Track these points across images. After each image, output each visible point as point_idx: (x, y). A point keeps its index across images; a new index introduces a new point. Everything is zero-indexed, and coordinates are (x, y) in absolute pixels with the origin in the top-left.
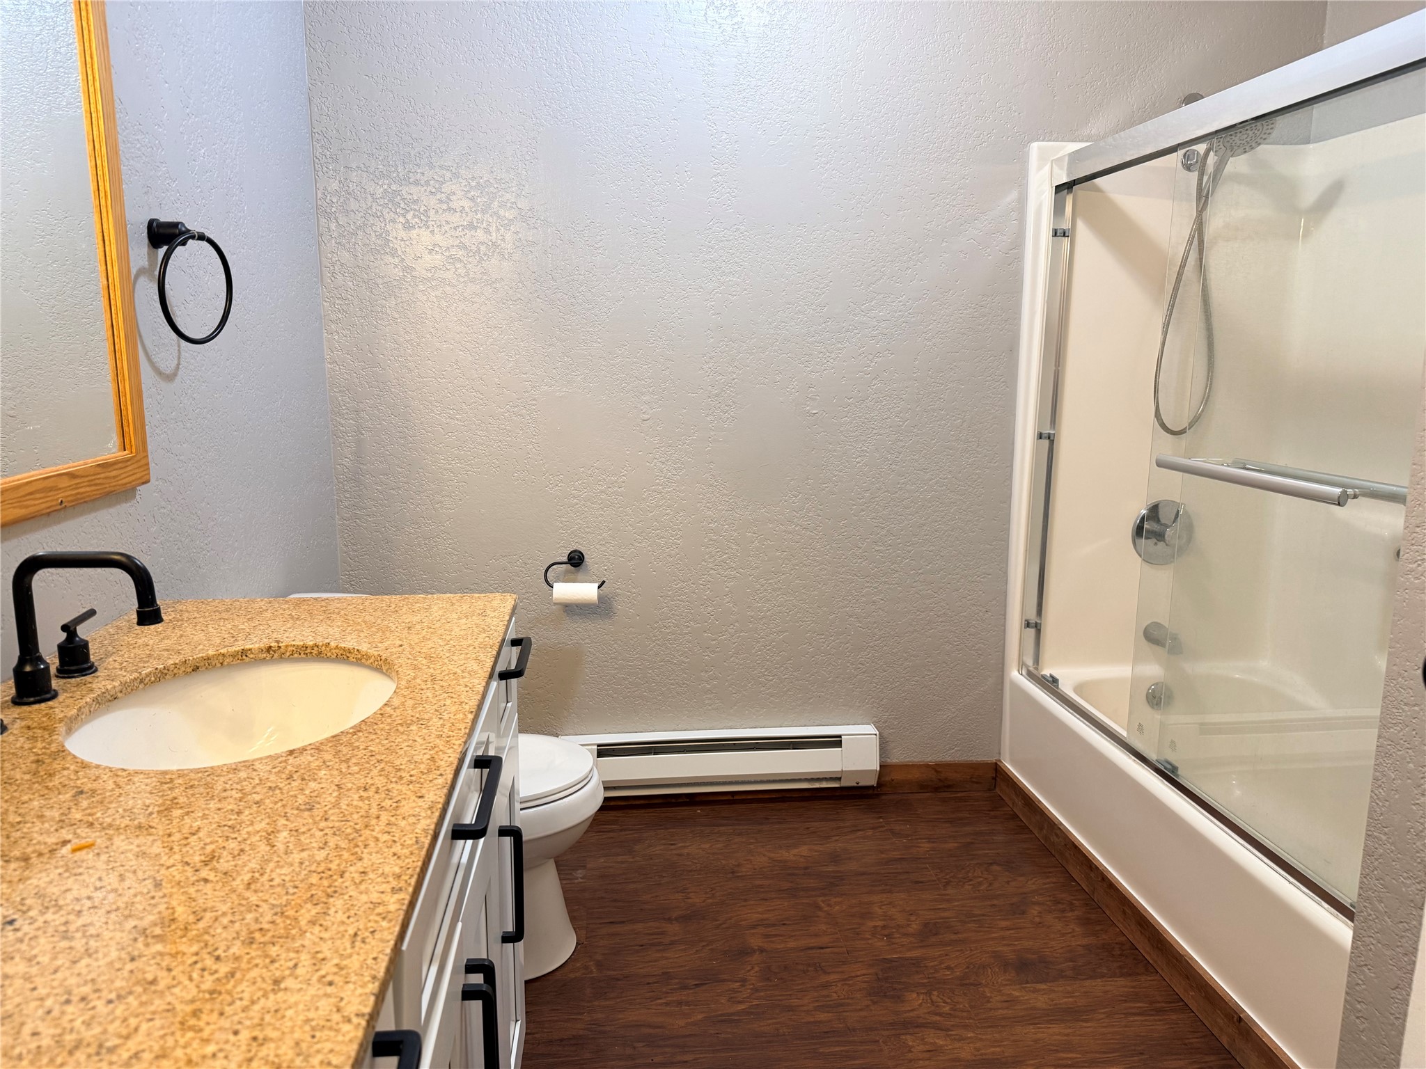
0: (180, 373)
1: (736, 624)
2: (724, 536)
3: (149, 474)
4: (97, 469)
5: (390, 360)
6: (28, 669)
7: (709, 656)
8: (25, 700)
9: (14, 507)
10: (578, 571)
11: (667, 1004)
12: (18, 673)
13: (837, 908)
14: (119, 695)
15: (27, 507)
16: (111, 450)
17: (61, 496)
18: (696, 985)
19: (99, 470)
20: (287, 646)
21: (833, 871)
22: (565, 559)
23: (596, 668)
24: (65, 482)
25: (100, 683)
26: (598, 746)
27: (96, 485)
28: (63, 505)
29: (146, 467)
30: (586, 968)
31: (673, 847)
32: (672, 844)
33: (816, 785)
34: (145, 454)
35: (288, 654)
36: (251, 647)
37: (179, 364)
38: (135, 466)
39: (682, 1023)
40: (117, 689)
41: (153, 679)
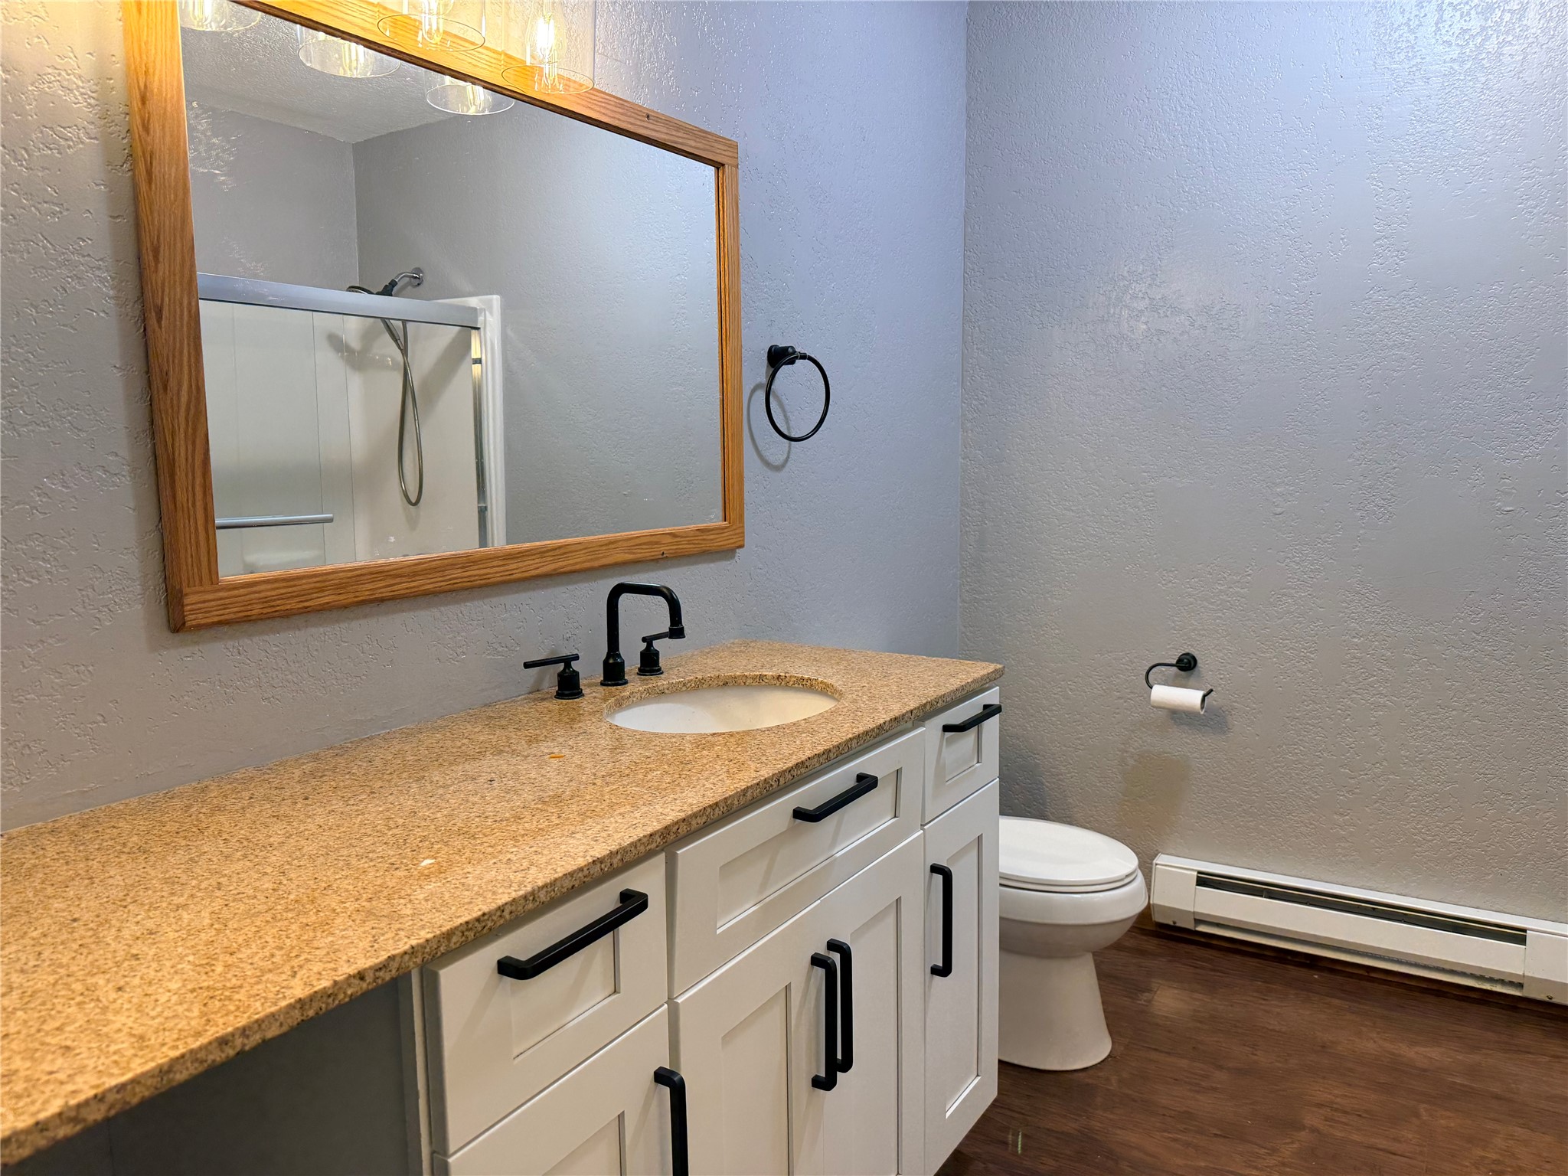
0: (789, 464)
1: (1385, 763)
2: (1373, 654)
3: (743, 540)
4: (697, 532)
5: (1015, 454)
6: (611, 661)
7: (1346, 797)
8: (607, 682)
9: (625, 553)
10: (1188, 677)
11: (1175, 1140)
12: (606, 663)
13: (1443, 1122)
14: (666, 691)
15: (634, 553)
16: (715, 520)
17: (663, 549)
18: (1215, 1134)
19: (698, 533)
20: (791, 677)
21: (1461, 1085)
22: (1174, 662)
23: (1204, 786)
24: (669, 540)
25: (660, 682)
26: (1199, 872)
27: (694, 544)
28: (665, 555)
29: (741, 535)
30: (1108, 1079)
31: (1264, 1002)
32: (1264, 999)
33: (1487, 986)
34: (741, 525)
35: (791, 683)
36: (766, 673)
37: (788, 457)
38: (731, 533)
39: (1180, 1161)
40: (665, 687)
41: (693, 685)
